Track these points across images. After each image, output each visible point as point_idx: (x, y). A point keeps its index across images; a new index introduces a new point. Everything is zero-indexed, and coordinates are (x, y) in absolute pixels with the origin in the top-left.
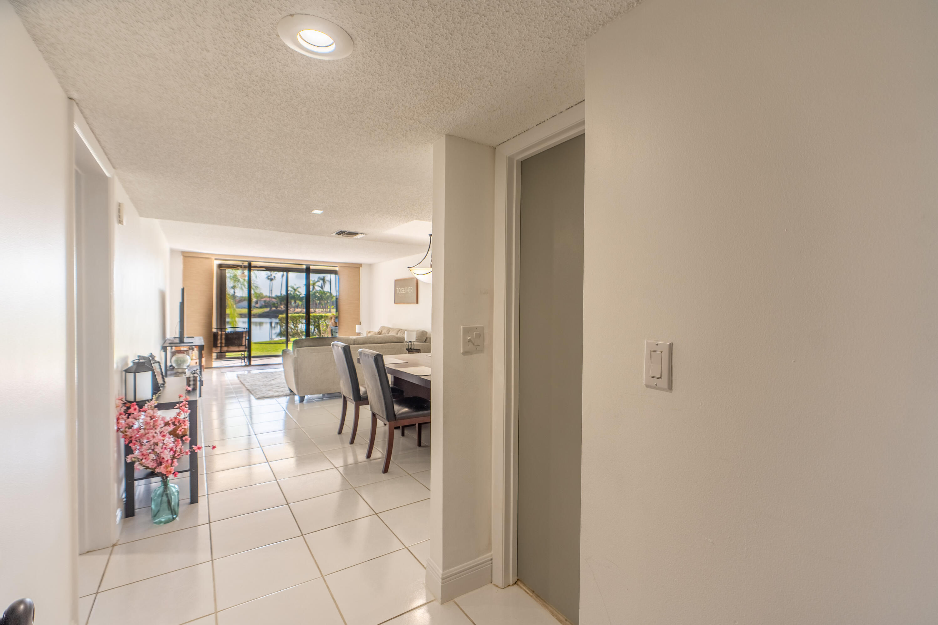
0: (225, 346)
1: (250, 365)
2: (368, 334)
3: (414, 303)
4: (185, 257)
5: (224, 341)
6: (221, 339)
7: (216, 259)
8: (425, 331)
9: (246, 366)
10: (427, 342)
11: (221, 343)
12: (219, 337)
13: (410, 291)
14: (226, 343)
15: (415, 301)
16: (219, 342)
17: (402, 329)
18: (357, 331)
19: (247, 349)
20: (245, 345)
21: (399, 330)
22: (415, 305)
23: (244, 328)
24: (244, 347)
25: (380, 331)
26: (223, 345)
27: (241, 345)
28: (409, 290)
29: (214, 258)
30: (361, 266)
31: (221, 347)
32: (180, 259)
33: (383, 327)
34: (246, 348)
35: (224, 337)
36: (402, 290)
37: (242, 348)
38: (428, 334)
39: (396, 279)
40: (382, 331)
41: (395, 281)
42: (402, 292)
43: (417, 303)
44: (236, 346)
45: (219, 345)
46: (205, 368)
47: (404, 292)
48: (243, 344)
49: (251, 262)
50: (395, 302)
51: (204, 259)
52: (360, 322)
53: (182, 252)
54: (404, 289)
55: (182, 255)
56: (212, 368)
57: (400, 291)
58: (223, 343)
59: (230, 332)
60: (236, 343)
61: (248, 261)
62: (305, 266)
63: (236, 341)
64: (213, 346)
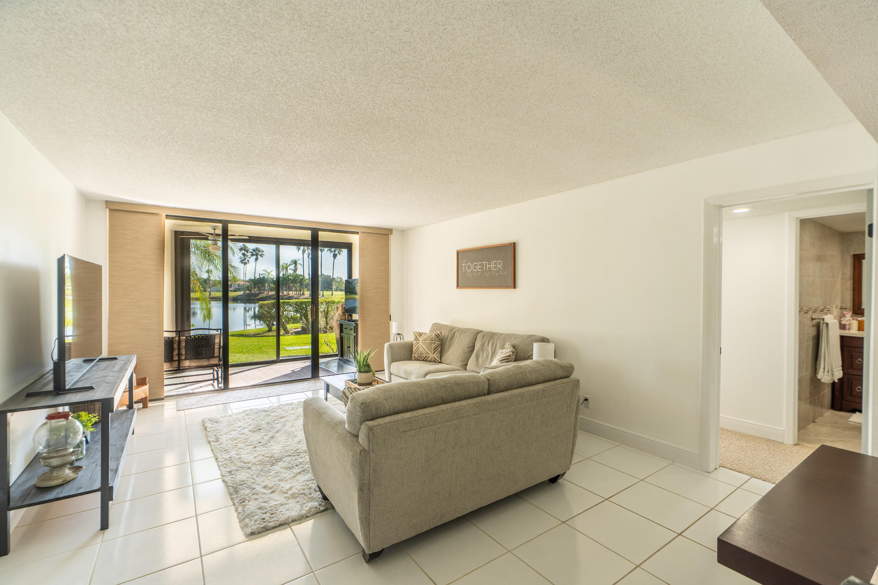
0: (186, 359)
1: (226, 387)
2: (418, 337)
3: (507, 287)
4: (111, 210)
5: (183, 352)
6: (179, 350)
7: (168, 217)
9: (220, 390)
11: (179, 354)
12: (176, 346)
13: (495, 267)
14: (186, 354)
15: (511, 283)
16: (176, 353)
17: (481, 332)
18: (394, 331)
19: (221, 363)
20: (219, 356)
21: (478, 333)
22: (512, 290)
23: (217, 330)
24: (217, 359)
25: (438, 332)
26: (183, 358)
27: (213, 357)
28: (492, 266)
29: (164, 215)
30: (392, 232)
31: (179, 360)
33: (436, 326)
34: (220, 360)
35: (183, 344)
36: (477, 265)
37: (215, 361)
39: (459, 249)
40: (441, 333)
41: (458, 252)
42: (475, 269)
43: (515, 287)
44: (204, 358)
45: (176, 358)
46: (150, 401)
47: (480, 268)
48: (215, 355)
49: (225, 224)
50: (458, 286)
51: (146, 215)
52: (390, 315)
53: (107, 202)
54: (480, 265)
55: (107, 207)
56: (163, 399)
57: (472, 267)
58: (182, 354)
59: (195, 337)
60: (204, 354)
61: (221, 220)
62: (309, 232)
63: (204, 350)
64: (165, 362)
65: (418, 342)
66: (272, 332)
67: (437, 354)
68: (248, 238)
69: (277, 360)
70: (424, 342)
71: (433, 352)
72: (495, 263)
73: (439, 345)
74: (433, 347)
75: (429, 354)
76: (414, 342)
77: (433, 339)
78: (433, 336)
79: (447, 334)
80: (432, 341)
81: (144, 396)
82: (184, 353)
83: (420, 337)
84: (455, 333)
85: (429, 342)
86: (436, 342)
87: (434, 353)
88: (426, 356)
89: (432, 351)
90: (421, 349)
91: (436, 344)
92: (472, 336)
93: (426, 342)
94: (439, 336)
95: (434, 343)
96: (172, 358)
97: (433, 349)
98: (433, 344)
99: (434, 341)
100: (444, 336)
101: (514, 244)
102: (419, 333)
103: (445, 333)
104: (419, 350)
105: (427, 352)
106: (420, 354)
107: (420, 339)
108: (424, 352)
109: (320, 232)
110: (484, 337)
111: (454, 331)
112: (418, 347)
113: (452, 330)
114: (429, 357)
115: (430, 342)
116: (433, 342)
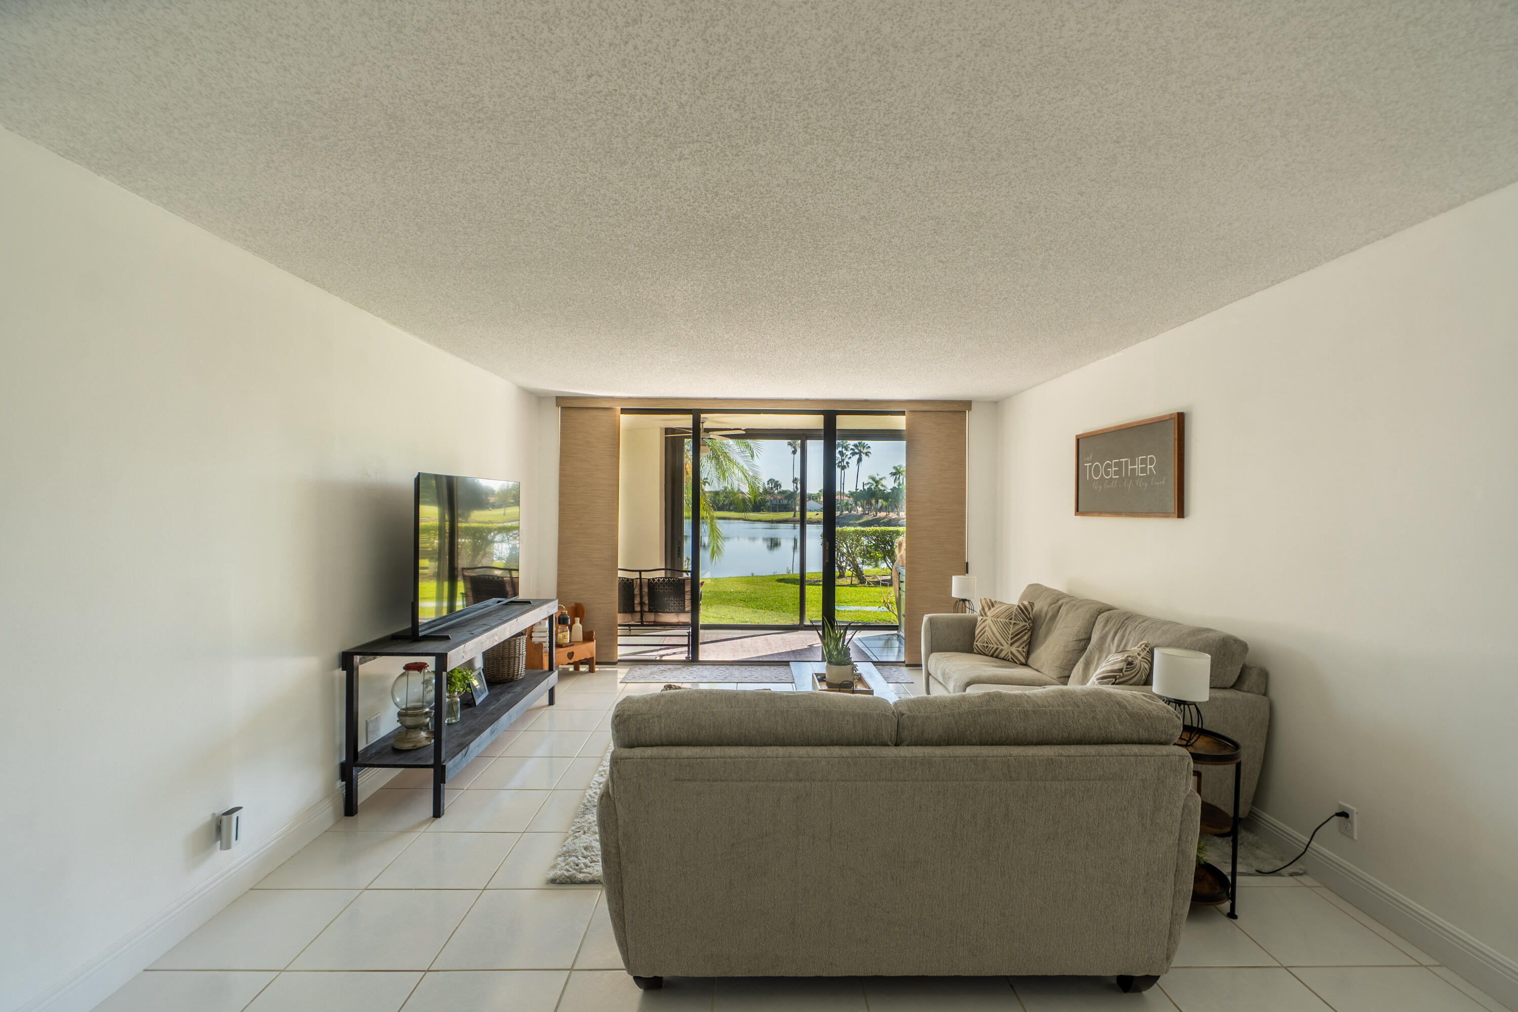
0: (650, 611)
1: (694, 660)
2: (986, 609)
3: (1165, 514)
4: (563, 408)
5: (646, 600)
6: (641, 598)
7: (624, 411)
8: (1236, 641)
9: (686, 663)
10: (1245, 687)
11: (642, 604)
12: (636, 591)
13: (1143, 470)
14: (650, 604)
15: (1172, 505)
16: (637, 600)
17: (1110, 609)
18: (955, 593)
19: (689, 621)
21: (1100, 612)
22: (1173, 523)
23: (684, 572)
25: (1026, 603)
26: (646, 609)
27: (679, 611)
28: (1138, 466)
29: (619, 408)
30: (970, 409)
31: (642, 612)
32: (554, 416)
33: (1035, 590)
35: (646, 590)
36: (1109, 466)
37: (685, 618)
38: (1249, 653)
39: (1080, 433)
40: (1032, 604)
41: (1078, 440)
42: (1107, 474)
43: (1181, 515)
44: (671, 612)
45: (638, 608)
46: (598, 663)
47: (1116, 473)
48: (686, 609)
49: (696, 414)
50: (1077, 510)
51: (599, 411)
52: (967, 563)
53: (557, 398)
54: (1116, 465)
55: (557, 405)
56: (614, 664)
57: (1102, 471)
58: (644, 603)
59: (659, 580)
60: (672, 606)
61: (691, 410)
62: (821, 417)
63: (672, 601)
64: (619, 612)
65: (985, 618)
66: (844, 579)
67: (1018, 647)
68: (744, 432)
69: (799, 625)
70: (995, 619)
71: (1010, 642)
72: (1143, 461)
73: (1026, 629)
74: (1010, 633)
75: (1002, 645)
76: (979, 619)
77: (1013, 616)
78: (1014, 610)
79: (1045, 609)
80: (1011, 619)
81: (589, 656)
82: (647, 602)
83: (990, 609)
84: (1060, 608)
85: (1004, 620)
86: (1018, 622)
87: (1012, 644)
88: (997, 648)
89: (1009, 639)
90: (988, 633)
91: (1017, 627)
92: (1088, 616)
93: (998, 620)
94: (1027, 610)
95: (1014, 624)
96: (633, 608)
97: (1010, 637)
98: (1011, 626)
99: (1015, 620)
100: (1041, 611)
101: (1181, 418)
102: (990, 601)
103: (1041, 605)
104: (985, 634)
105: (998, 640)
106: (987, 643)
107: (988, 614)
108: (993, 640)
109: (838, 417)
110: (1108, 621)
111: (1060, 602)
112: (984, 628)
113: (1058, 601)
114: (1002, 650)
115: (1007, 621)
116: (1013, 622)
